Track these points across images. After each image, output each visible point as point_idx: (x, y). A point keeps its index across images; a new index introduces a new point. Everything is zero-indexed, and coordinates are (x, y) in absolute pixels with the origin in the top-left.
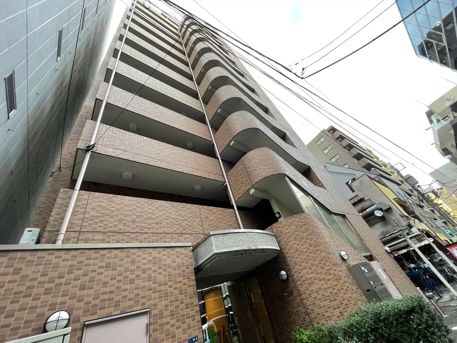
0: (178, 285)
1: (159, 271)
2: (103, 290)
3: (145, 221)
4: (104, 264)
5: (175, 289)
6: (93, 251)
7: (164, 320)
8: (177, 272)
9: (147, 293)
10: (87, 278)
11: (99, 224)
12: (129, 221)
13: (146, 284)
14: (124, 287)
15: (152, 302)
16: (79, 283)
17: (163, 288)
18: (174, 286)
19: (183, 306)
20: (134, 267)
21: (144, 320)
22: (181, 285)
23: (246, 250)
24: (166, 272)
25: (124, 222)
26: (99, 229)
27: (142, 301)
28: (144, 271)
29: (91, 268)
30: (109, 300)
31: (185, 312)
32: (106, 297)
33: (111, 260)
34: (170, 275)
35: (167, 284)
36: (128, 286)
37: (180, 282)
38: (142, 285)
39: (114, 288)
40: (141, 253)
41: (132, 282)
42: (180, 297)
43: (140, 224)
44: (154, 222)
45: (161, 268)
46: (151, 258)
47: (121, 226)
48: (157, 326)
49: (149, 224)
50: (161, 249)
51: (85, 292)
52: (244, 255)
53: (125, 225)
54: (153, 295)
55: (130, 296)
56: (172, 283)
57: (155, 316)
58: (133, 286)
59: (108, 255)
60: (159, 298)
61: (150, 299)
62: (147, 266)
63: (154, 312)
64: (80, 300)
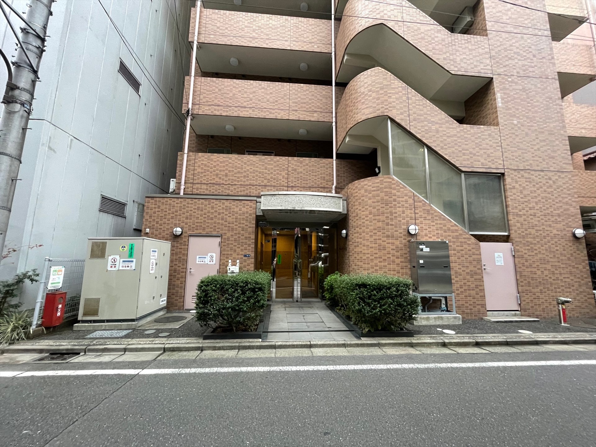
0: (241, 225)
1: (229, 215)
2: (196, 221)
3: (235, 175)
4: (196, 207)
5: (239, 227)
6: (190, 200)
7: (230, 242)
8: (242, 217)
9: (220, 226)
10: (188, 214)
11: (204, 178)
12: (223, 175)
13: (220, 221)
14: (207, 221)
15: (224, 232)
16: (185, 215)
17: (231, 225)
18: (239, 225)
19: (243, 237)
20: (213, 211)
21: (219, 240)
22: (244, 225)
23: (290, 210)
24: (234, 217)
25: (219, 176)
26: (204, 182)
27: (217, 230)
28: (219, 214)
29: (189, 209)
30: (200, 226)
31: (244, 241)
32: (198, 224)
33: (200, 206)
34: (236, 218)
35: (233, 224)
36: (210, 221)
37: (243, 224)
38: (218, 221)
39: (202, 221)
40: (218, 203)
41: (212, 219)
42: (242, 232)
43: (231, 178)
44: (242, 175)
45: (231, 213)
46: (224, 206)
47: (217, 180)
48: (225, 244)
49: (238, 178)
50: (232, 201)
51: (188, 221)
52: (289, 214)
53: (220, 178)
54: (225, 228)
55: (210, 226)
56: (237, 223)
57: (225, 239)
58: (213, 221)
59: (198, 202)
60: (228, 230)
61: (223, 230)
62: (221, 211)
63: (224, 237)
64: (186, 224)
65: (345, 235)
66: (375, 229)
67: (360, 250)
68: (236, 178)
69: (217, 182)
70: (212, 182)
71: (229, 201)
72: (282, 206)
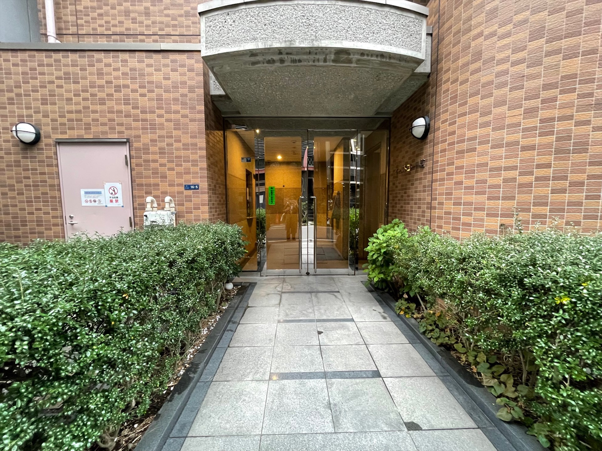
0: (173, 116)
1: (141, 91)
2: (67, 108)
3: (166, 12)
4: (61, 74)
5: (167, 120)
7: (151, 157)
8: (172, 95)
9: (124, 120)
10: (46, 91)
11: (99, 22)
12: (140, 13)
13: (123, 107)
14: (92, 107)
15: (133, 133)
16: (39, 95)
17: (148, 116)
18: (166, 116)
19: (180, 145)
20: (103, 82)
21: (124, 151)
22: (178, 116)
23: (280, 51)
24: (154, 95)
25: (132, 15)
26: (100, 30)
27: (118, 128)
28: (118, 89)
29: (47, 78)
30: (77, 120)
31: (182, 153)
32: (74, 116)
33: (71, 69)
34: (159, 99)
35: (154, 112)
36: (98, 108)
37: (177, 112)
38: (116, 108)
39: (80, 107)
40: (110, 60)
41: (102, 102)
42: (175, 133)
43: (158, 19)
44: (182, 12)
45: (144, 87)
46: (127, 70)
47: (128, 24)
48: (141, 161)
50: (144, 54)
51: (49, 107)
52: (278, 64)
53: (134, 20)
54: (134, 124)
55: (101, 120)
56: (162, 112)
57: (138, 149)
58: (105, 107)
59: (63, 61)
60: (143, 129)
61: (131, 129)
62: (121, 82)
63: (135, 145)
64: (46, 116)
65: (423, 129)
66: (546, 87)
67: (477, 160)
68: (170, 19)
69: (129, 29)
70: (118, 30)
71: (137, 54)
72: (255, 39)
